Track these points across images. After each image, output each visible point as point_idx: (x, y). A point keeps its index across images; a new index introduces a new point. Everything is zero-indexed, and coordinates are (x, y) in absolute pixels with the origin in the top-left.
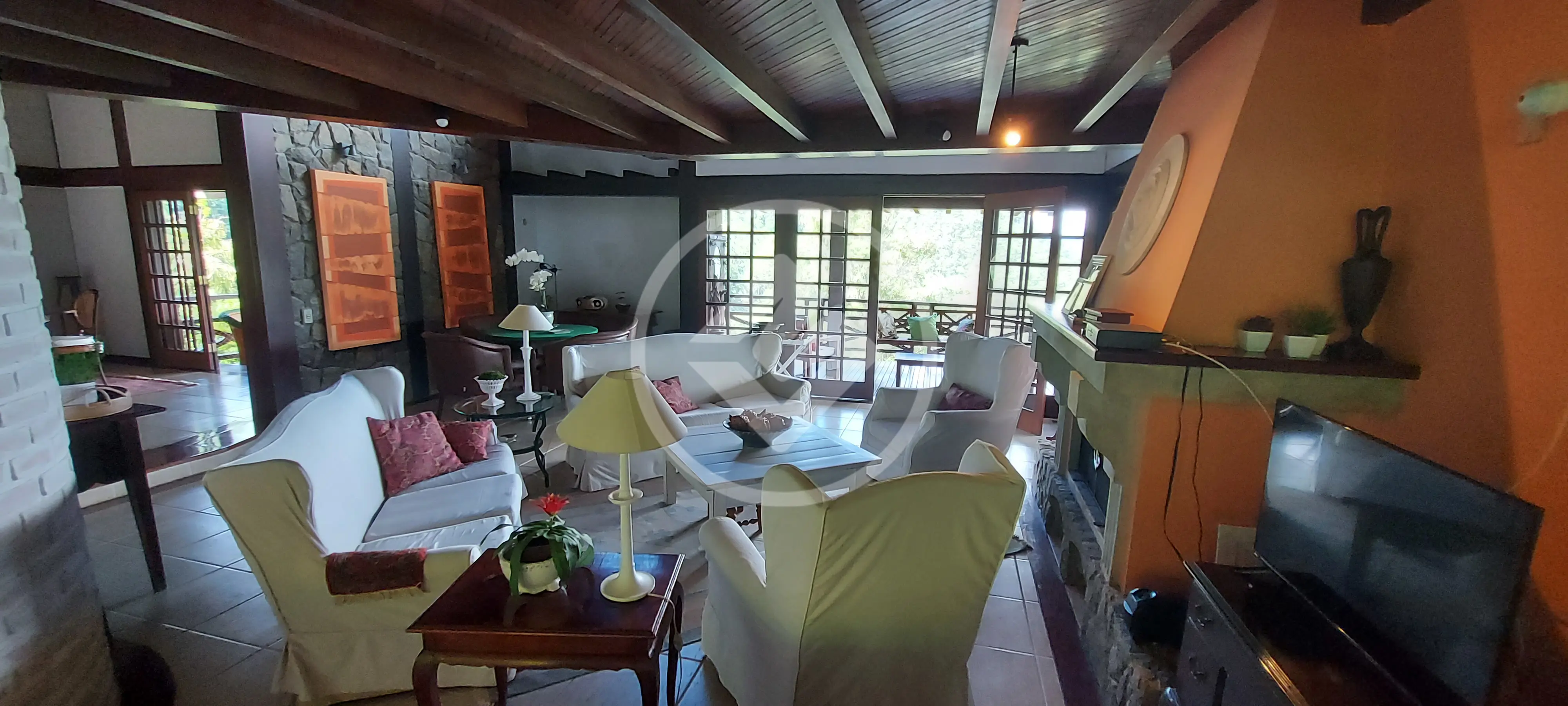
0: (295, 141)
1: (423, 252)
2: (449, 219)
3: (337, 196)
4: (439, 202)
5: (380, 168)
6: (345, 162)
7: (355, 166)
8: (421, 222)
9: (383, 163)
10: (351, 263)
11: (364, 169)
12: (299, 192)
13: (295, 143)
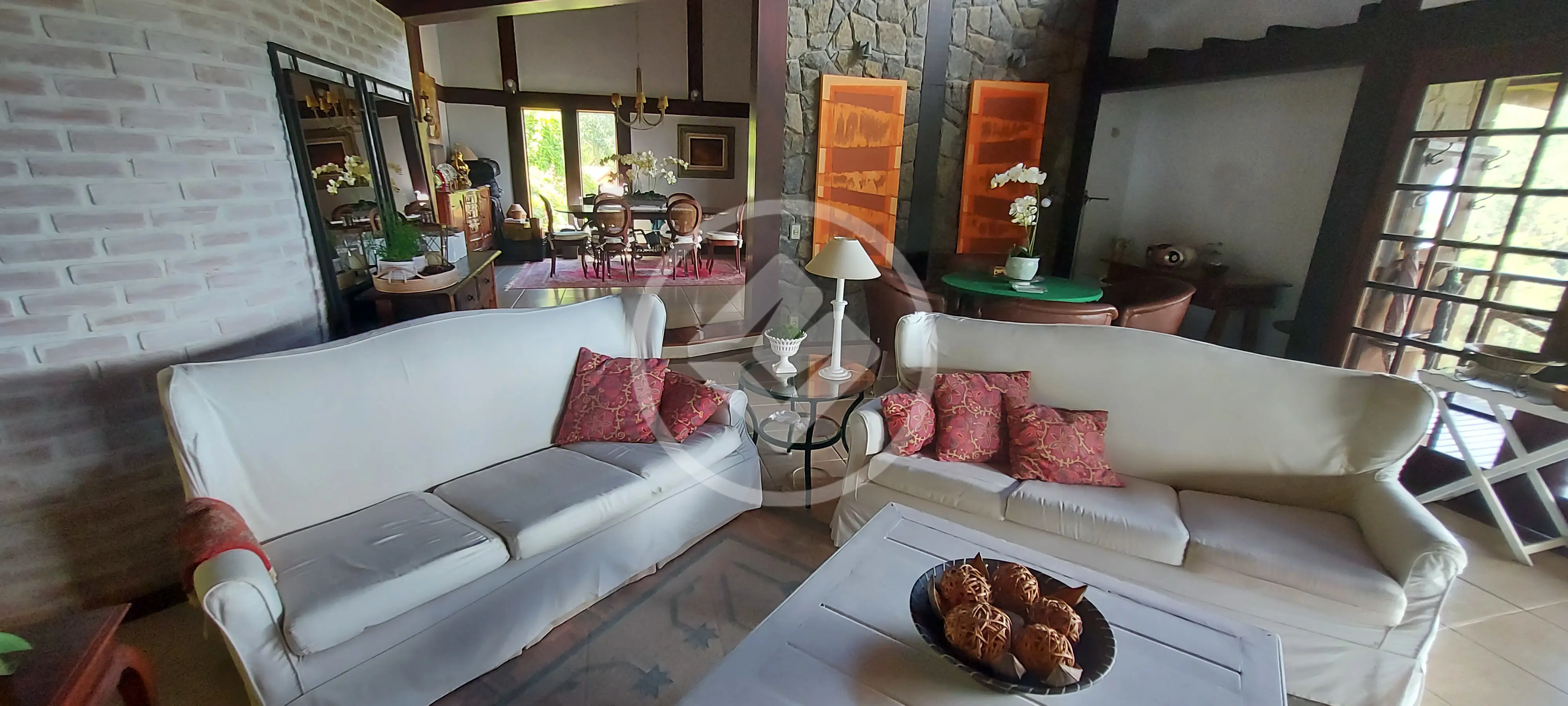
0: (811, 44)
1: (944, 172)
2: (986, 129)
3: (843, 104)
4: (975, 108)
5: (906, 68)
6: (863, 64)
7: (874, 68)
8: (949, 132)
9: (910, 62)
10: (848, 179)
11: (885, 70)
12: (806, 101)
13: (810, 47)
